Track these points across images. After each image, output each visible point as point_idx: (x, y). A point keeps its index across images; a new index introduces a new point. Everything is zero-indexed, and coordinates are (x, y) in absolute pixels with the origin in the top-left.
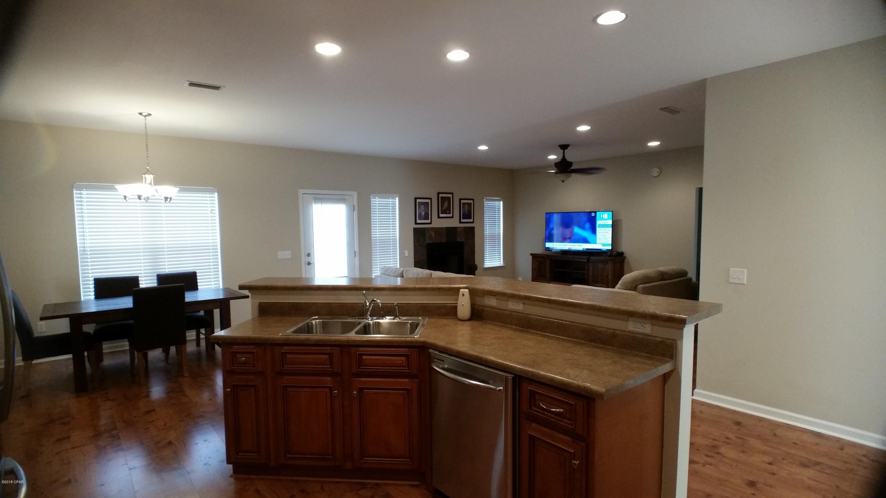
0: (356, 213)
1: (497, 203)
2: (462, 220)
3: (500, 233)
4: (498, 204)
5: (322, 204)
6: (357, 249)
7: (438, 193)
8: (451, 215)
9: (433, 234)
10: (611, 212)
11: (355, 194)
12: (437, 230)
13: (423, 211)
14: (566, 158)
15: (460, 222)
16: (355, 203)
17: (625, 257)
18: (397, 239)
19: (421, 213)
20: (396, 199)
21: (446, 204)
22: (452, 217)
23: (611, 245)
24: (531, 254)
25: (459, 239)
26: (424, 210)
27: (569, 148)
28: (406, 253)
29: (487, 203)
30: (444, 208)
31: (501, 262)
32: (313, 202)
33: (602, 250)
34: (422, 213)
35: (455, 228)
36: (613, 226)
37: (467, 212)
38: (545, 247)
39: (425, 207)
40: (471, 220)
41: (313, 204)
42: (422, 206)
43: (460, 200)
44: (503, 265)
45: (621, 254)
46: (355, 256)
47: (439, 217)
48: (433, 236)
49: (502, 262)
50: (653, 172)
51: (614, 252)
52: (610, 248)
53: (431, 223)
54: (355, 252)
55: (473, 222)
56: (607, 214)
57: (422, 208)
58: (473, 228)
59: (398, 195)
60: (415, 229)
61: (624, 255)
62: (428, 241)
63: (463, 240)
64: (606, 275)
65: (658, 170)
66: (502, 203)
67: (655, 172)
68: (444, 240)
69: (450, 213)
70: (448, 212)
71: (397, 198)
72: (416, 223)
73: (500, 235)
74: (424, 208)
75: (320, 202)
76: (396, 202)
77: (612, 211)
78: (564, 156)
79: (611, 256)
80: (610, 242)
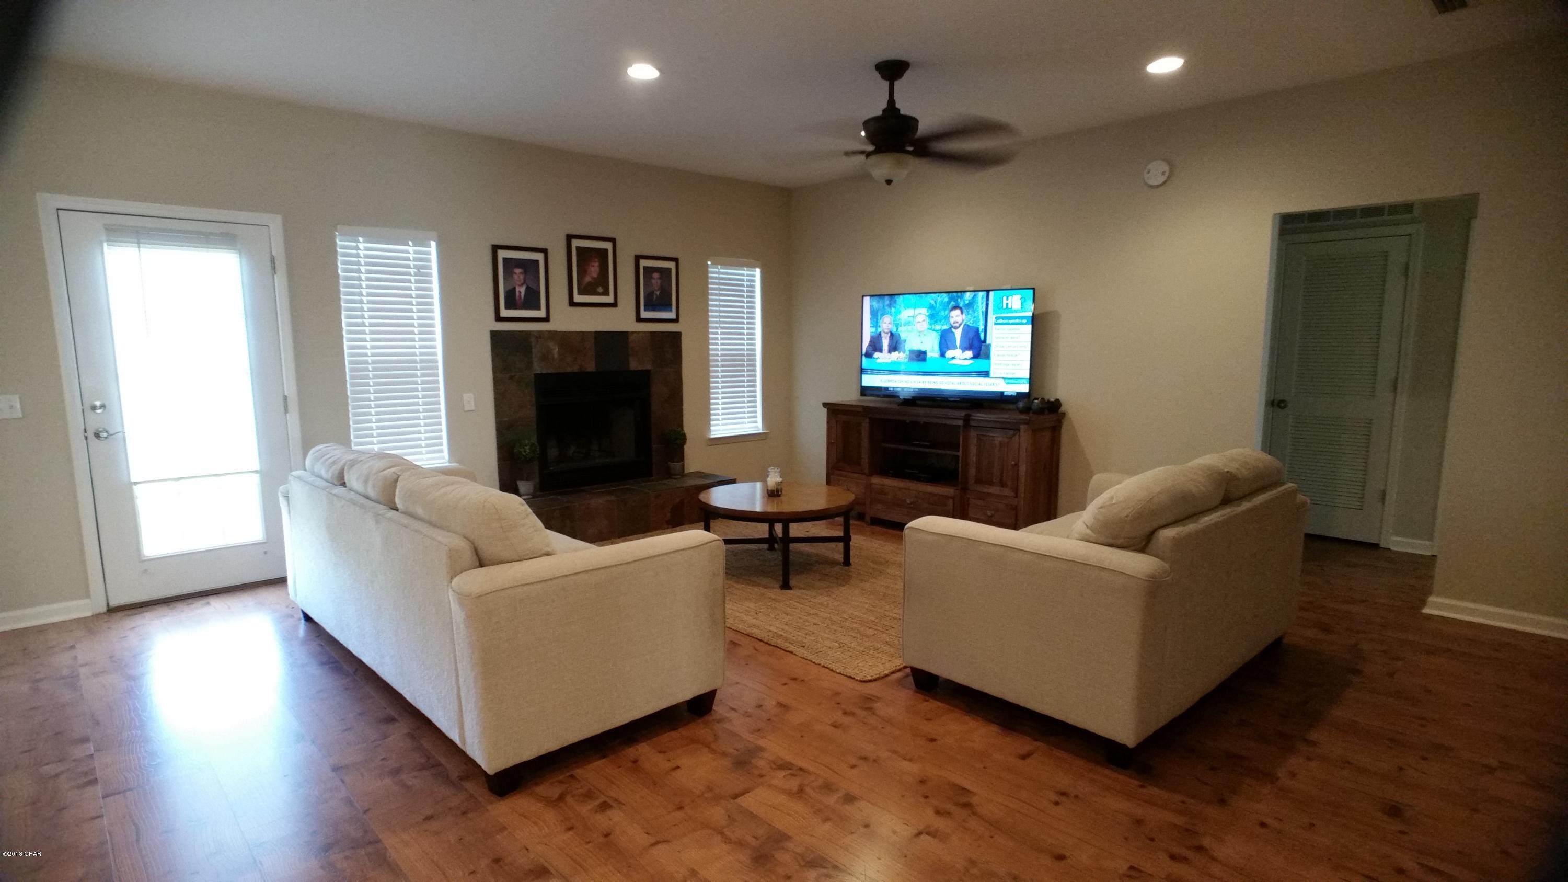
0: (281, 281)
1: (745, 273)
2: (644, 314)
3: (754, 350)
4: (748, 275)
5: (141, 245)
6: (290, 389)
7: (570, 238)
8: (609, 299)
9: (556, 351)
10: (1031, 291)
11: (275, 223)
12: (565, 339)
13: (521, 285)
14: (897, 106)
15: (639, 319)
16: (278, 249)
17: (1064, 414)
18: (437, 362)
19: (515, 288)
20: (430, 247)
21: (594, 269)
22: (614, 305)
23: (1028, 380)
24: (825, 405)
25: (634, 365)
26: (524, 282)
27: (908, 75)
28: (469, 401)
29: (718, 272)
30: (588, 279)
31: (756, 422)
32: (104, 238)
33: (1005, 394)
34: (517, 289)
35: (624, 335)
36: (1034, 329)
37: (658, 293)
38: (861, 386)
39: (525, 272)
40: (672, 315)
41: (105, 244)
42: (518, 271)
43: (638, 258)
44: (763, 430)
45: (1054, 407)
46: (286, 411)
47: (572, 304)
48: (556, 356)
49: (760, 424)
50: (1149, 172)
51: (1036, 401)
52: (1025, 388)
53: (547, 319)
54: (285, 398)
55: (676, 320)
56: (1019, 297)
57: (516, 277)
58: (676, 338)
59: (434, 234)
60: (495, 335)
61: (1063, 409)
62: (538, 368)
63: (649, 367)
64: (1013, 463)
65: (1166, 168)
66: (758, 272)
67: (1156, 172)
68: (591, 367)
69: (606, 293)
70: (600, 290)
71: (433, 244)
72: (499, 319)
73: (754, 355)
74: (522, 277)
75: (136, 241)
76: (429, 253)
77: (1034, 289)
78: (891, 102)
79: (1027, 410)
80: (1027, 375)
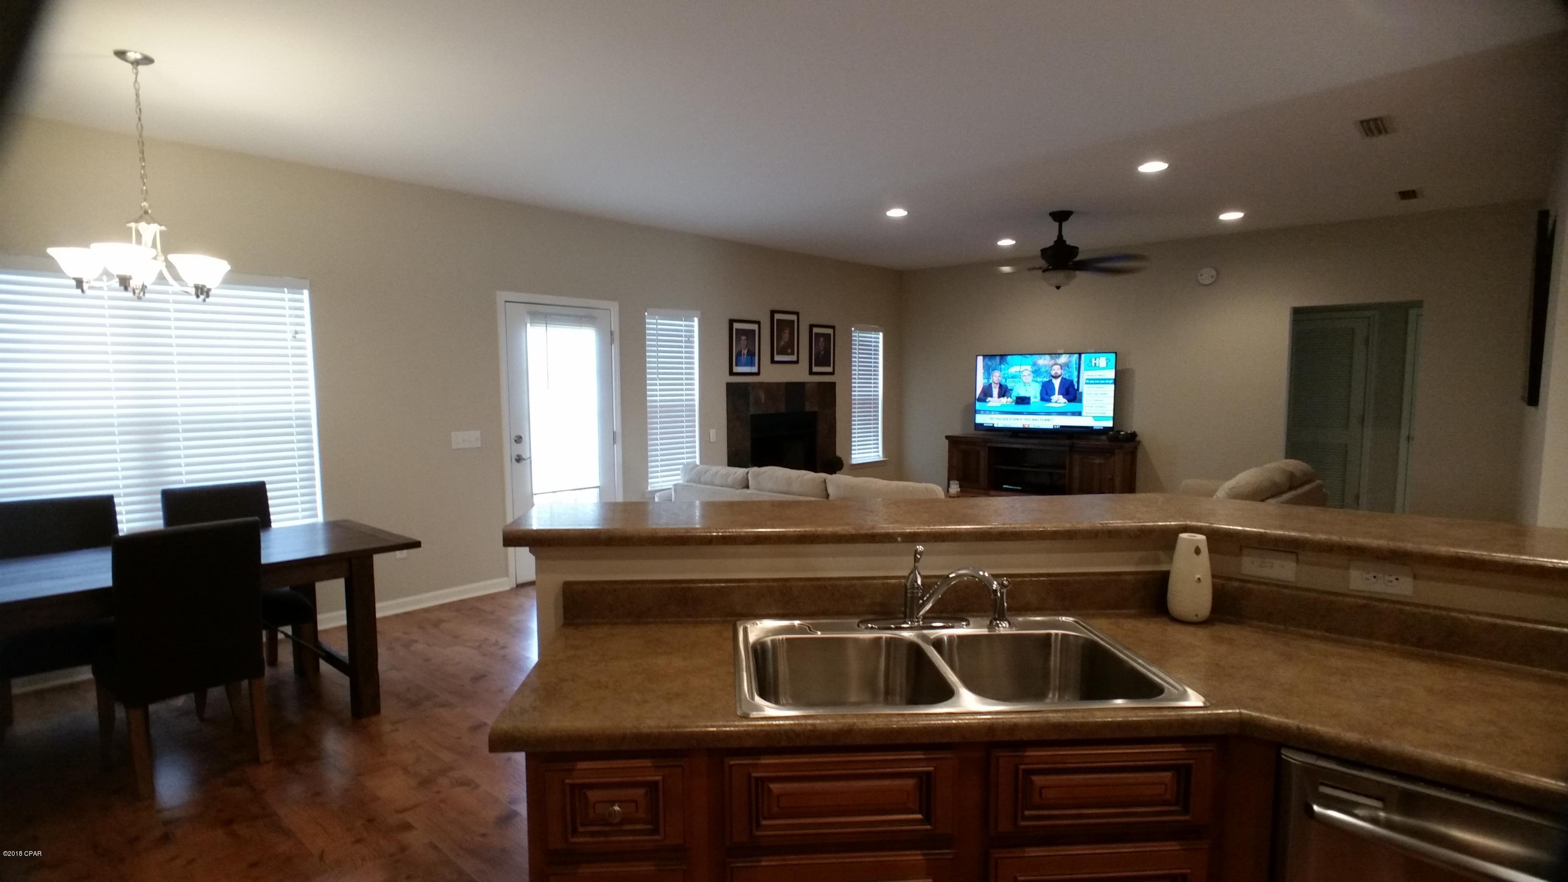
0: (615, 349)
1: (873, 336)
2: (815, 369)
3: (878, 395)
4: (875, 338)
5: (548, 325)
6: (617, 426)
7: (773, 313)
8: (794, 358)
9: (763, 397)
10: (1114, 354)
11: (614, 307)
12: (768, 388)
13: (745, 349)
14: (1064, 239)
15: (811, 373)
16: (615, 327)
17: (1139, 442)
18: (694, 405)
19: (741, 351)
20: (693, 321)
21: (786, 336)
22: (797, 362)
23: (1112, 418)
24: (947, 437)
25: (808, 408)
26: (747, 346)
27: (1072, 218)
28: (713, 435)
29: (858, 336)
30: (782, 343)
31: (878, 452)
32: (529, 321)
33: (1094, 428)
34: (743, 352)
35: (801, 385)
36: (1116, 382)
37: (823, 353)
38: (975, 423)
39: (747, 339)
40: (829, 369)
41: (528, 325)
42: (743, 338)
43: (811, 327)
44: (883, 457)
45: (1132, 437)
46: (614, 442)
47: (773, 361)
48: (763, 401)
49: (881, 453)
50: (1201, 275)
51: (1111, 433)
52: (1110, 424)
53: (758, 374)
54: (614, 433)
55: (832, 373)
56: (1105, 358)
57: (742, 342)
58: (833, 385)
59: (699, 313)
60: (729, 386)
61: (1138, 439)
62: (753, 411)
63: (816, 409)
64: (1110, 477)
65: (1214, 273)
66: (881, 335)
67: (1207, 275)
68: (782, 409)
69: (793, 354)
70: (789, 351)
71: (696, 319)
72: (731, 373)
73: (878, 399)
74: (745, 343)
75: (544, 322)
76: (693, 326)
77: (1116, 353)
78: (1060, 236)
79: (1111, 439)
80: (1111, 414)
